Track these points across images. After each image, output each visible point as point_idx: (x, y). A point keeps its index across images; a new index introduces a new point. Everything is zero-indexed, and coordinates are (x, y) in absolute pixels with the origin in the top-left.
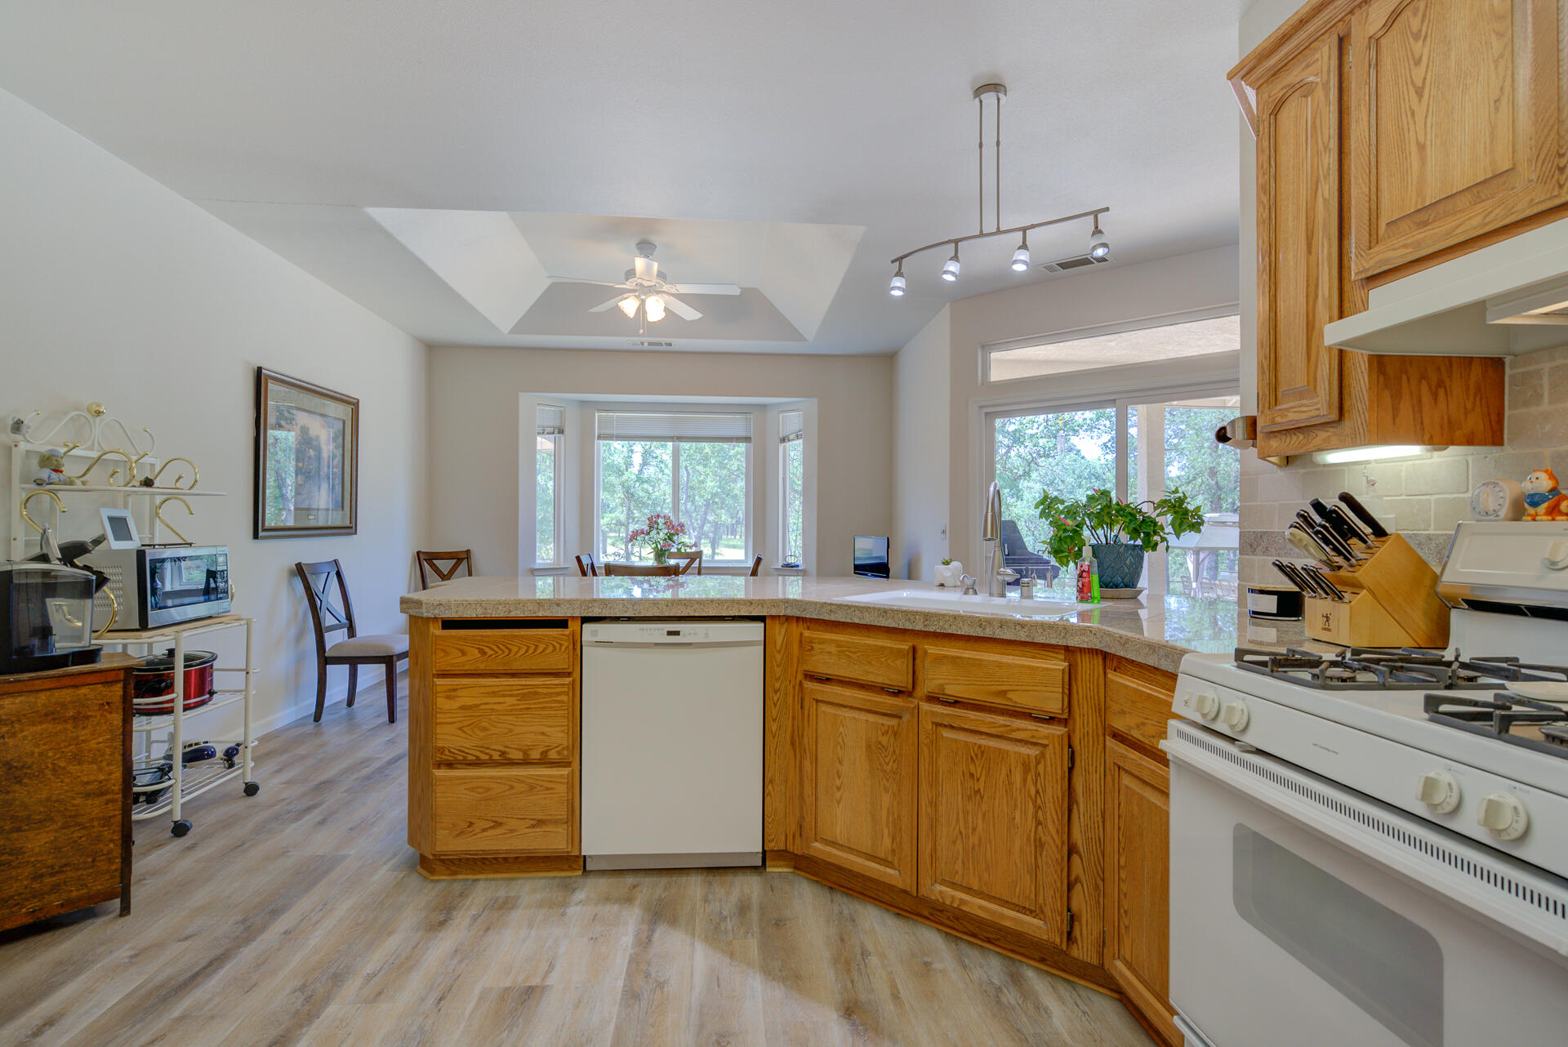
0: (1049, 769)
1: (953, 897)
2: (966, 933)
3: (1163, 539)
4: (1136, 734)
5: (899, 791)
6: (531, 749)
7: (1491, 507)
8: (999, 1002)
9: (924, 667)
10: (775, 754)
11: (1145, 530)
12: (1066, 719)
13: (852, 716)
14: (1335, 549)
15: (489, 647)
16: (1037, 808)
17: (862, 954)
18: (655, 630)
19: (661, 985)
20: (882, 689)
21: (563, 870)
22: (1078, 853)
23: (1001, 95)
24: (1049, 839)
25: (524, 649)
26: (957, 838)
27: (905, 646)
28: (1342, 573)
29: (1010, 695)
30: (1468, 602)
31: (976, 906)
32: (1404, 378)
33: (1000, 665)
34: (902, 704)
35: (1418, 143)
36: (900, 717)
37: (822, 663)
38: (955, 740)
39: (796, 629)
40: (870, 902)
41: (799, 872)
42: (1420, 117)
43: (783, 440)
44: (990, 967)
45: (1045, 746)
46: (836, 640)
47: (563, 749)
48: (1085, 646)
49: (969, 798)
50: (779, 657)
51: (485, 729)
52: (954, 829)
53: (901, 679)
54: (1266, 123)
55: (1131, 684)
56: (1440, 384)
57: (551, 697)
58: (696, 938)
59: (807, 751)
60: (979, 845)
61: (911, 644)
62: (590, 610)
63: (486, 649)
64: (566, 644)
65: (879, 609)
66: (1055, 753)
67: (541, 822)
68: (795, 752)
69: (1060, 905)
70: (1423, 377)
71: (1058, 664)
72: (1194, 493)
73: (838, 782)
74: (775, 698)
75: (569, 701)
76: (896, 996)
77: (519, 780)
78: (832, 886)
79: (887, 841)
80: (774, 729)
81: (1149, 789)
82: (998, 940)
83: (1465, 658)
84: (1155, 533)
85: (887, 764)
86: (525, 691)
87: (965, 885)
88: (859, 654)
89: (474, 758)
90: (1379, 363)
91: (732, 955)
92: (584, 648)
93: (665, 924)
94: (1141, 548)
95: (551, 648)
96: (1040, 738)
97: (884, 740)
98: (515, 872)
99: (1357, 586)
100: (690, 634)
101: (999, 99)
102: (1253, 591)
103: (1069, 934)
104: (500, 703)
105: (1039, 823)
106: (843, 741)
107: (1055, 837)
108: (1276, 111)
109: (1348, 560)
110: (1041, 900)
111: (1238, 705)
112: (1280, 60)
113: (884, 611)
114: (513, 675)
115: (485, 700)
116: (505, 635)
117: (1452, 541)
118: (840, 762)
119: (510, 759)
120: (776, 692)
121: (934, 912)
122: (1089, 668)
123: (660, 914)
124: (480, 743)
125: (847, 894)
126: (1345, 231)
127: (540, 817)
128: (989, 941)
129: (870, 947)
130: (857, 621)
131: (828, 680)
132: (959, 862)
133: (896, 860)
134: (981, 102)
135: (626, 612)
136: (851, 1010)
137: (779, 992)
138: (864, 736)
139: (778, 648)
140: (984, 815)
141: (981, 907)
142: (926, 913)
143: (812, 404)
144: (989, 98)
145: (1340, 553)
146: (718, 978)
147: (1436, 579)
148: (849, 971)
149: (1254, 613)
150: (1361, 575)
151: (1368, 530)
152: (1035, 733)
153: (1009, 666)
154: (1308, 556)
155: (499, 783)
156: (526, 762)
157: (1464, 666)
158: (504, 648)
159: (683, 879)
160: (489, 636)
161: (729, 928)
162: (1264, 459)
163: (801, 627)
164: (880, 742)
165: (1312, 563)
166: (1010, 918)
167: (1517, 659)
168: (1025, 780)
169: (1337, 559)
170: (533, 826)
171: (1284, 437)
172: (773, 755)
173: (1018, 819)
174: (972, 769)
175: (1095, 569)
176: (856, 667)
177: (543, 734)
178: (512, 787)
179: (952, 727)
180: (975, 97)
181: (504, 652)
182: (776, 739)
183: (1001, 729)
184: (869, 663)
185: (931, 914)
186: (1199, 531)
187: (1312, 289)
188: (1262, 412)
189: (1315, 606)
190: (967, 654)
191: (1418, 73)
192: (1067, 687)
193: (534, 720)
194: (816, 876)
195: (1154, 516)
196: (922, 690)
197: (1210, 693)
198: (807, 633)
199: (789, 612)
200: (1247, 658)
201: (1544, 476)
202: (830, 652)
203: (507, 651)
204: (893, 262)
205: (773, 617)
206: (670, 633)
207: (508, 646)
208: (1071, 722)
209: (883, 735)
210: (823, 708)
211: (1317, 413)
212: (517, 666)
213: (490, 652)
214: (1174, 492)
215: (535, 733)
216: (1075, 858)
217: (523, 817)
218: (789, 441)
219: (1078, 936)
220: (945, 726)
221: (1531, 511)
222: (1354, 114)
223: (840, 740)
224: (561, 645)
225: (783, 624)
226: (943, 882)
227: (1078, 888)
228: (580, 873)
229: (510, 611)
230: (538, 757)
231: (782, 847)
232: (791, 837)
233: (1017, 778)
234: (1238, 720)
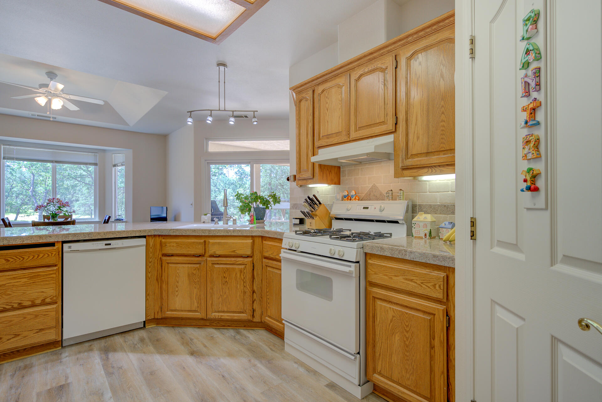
0: (247, 271)
1: (219, 316)
2: (221, 326)
3: (271, 206)
4: (271, 256)
5: (200, 287)
6: (36, 300)
7: (339, 198)
8: (235, 339)
9: (208, 246)
10: (150, 285)
11: (266, 203)
12: (252, 256)
13: (182, 266)
14: (312, 207)
15: (11, 258)
16: (244, 282)
17: (191, 340)
18: (99, 244)
19: (121, 368)
20: (194, 256)
21: (51, 349)
22: (255, 292)
23: (225, 68)
24: (247, 290)
25: (31, 257)
26: (220, 297)
27: (202, 241)
28: (314, 213)
29: (236, 252)
30: (335, 218)
31: (226, 316)
32: (324, 170)
33: (233, 243)
34: (201, 259)
35: (327, 121)
36: (200, 264)
37: (169, 250)
38: (219, 268)
39: (158, 240)
40: (188, 327)
41: (159, 325)
42: (327, 114)
43: (115, 166)
44: (231, 332)
45: (246, 264)
46: (176, 242)
47: (54, 297)
48: (257, 235)
49: (224, 284)
50: (151, 250)
51: (10, 294)
52: (219, 294)
53: (200, 251)
54: (298, 104)
55: (270, 243)
56: (330, 171)
57: (47, 276)
58: (127, 352)
59: (164, 281)
60: (227, 297)
61: (204, 240)
62: (67, 238)
63: (9, 259)
64: (54, 253)
65: (192, 230)
66: (249, 266)
67: (41, 330)
68: (158, 283)
69: (250, 308)
70: (328, 170)
71: (250, 241)
72: (264, 190)
73: (177, 289)
74: (150, 265)
75: (56, 276)
76: (205, 346)
77: (29, 314)
78: (173, 326)
79: (196, 304)
80: (149, 276)
81: (275, 269)
82: (231, 325)
83: (335, 230)
84: (269, 204)
85: (196, 279)
86: (32, 275)
87: (222, 310)
88: (185, 245)
89: (2, 308)
90: (320, 166)
91: (144, 353)
92: (64, 254)
93: (112, 352)
94: (265, 208)
95: (46, 255)
96: (245, 262)
97: (195, 272)
98: (24, 356)
99: (316, 215)
100: (115, 244)
101: (225, 69)
102: (294, 218)
103: (253, 315)
104: (18, 282)
105: (245, 286)
106: (179, 275)
107: (249, 289)
108: (300, 101)
109: (315, 210)
110: (245, 308)
111: (297, 242)
112: (301, 90)
113: (194, 231)
114: (24, 269)
115: (9, 282)
116: (20, 252)
117: (332, 205)
118: (178, 282)
119: (23, 306)
120: (150, 263)
121: (211, 323)
122: (258, 241)
123: (106, 351)
124: (5, 301)
125: (179, 327)
126: (314, 135)
127: (40, 328)
128: (229, 326)
129: (193, 338)
130: (184, 234)
131: (172, 255)
132: (221, 304)
133: (199, 310)
134: (219, 68)
135: (85, 238)
136: (192, 353)
137: (167, 357)
138: (187, 272)
139: (151, 247)
140: (228, 288)
141: (228, 316)
142: (208, 324)
143: (130, 152)
144: (222, 68)
145: (313, 208)
146: (142, 360)
147: (330, 213)
148: (188, 345)
149: (294, 224)
150: (317, 213)
151: (318, 203)
152: (244, 261)
153: (236, 243)
154: (307, 209)
155: (18, 317)
156: (33, 305)
157: (335, 231)
158: (20, 258)
159: (112, 338)
160: (11, 253)
161: (139, 346)
162: (297, 186)
163: (161, 238)
164: (193, 273)
165: (308, 211)
166: (236, 316)
167: (342, 229)
168: (241, 275)
169: (312, 210)
170: (37, 332)
171: (302, 181)
172: (149, 285)
173: (238, 287)
174: (225, 276)
175: (255, 215)
176: (183, 250)
177: (42, 292)
178: (25, 318)
179: (218, 264)
180: (218, 66)
181: (20, 259)
182: (150, 279)
183: (233, 262)
184: (189, 248)
185: (210, 324)
186: (279, 203)
187: (308, 147)
188: (297, 174)
189: (308, 221)
190: (223, 241)
191: (327, 106)
192: (252, 247)
193: (37, 287)
194: (166, 324)
195: (268, 199)
196: (207, 255)
197: (291, 241)
198: (163, 240)
199: (156, 233)
200: (298, 232)
201: (346, 192)
202: (173, 246)
203: (22, 259)
204: (188, 112)
205: (149, 236)
206: (106, 245)
207: (23, 256)
208: (253, 257)
209: (194, 270)
210: (170, 265)
211: (308, 176)
212: (27, 265)
213: (12, 260)
214: (273, 193)
215: (38, 292)
216: (254, 294)
217: (31, 329)
218: (118, 166)
219: (255, 315)
220: (216, 264)
221: (344, 199)
222: (316, 109)
223: (178, 275)
224: (52, 254)
225: (153, 238)
226: (215, 312)
227: (255, 302)
228: (61, 348)
229: (24, 241)
230: (40, 302)
231: (153, 317)
232: (157, 313)
233: (238, 275)
234: (297, 246)
